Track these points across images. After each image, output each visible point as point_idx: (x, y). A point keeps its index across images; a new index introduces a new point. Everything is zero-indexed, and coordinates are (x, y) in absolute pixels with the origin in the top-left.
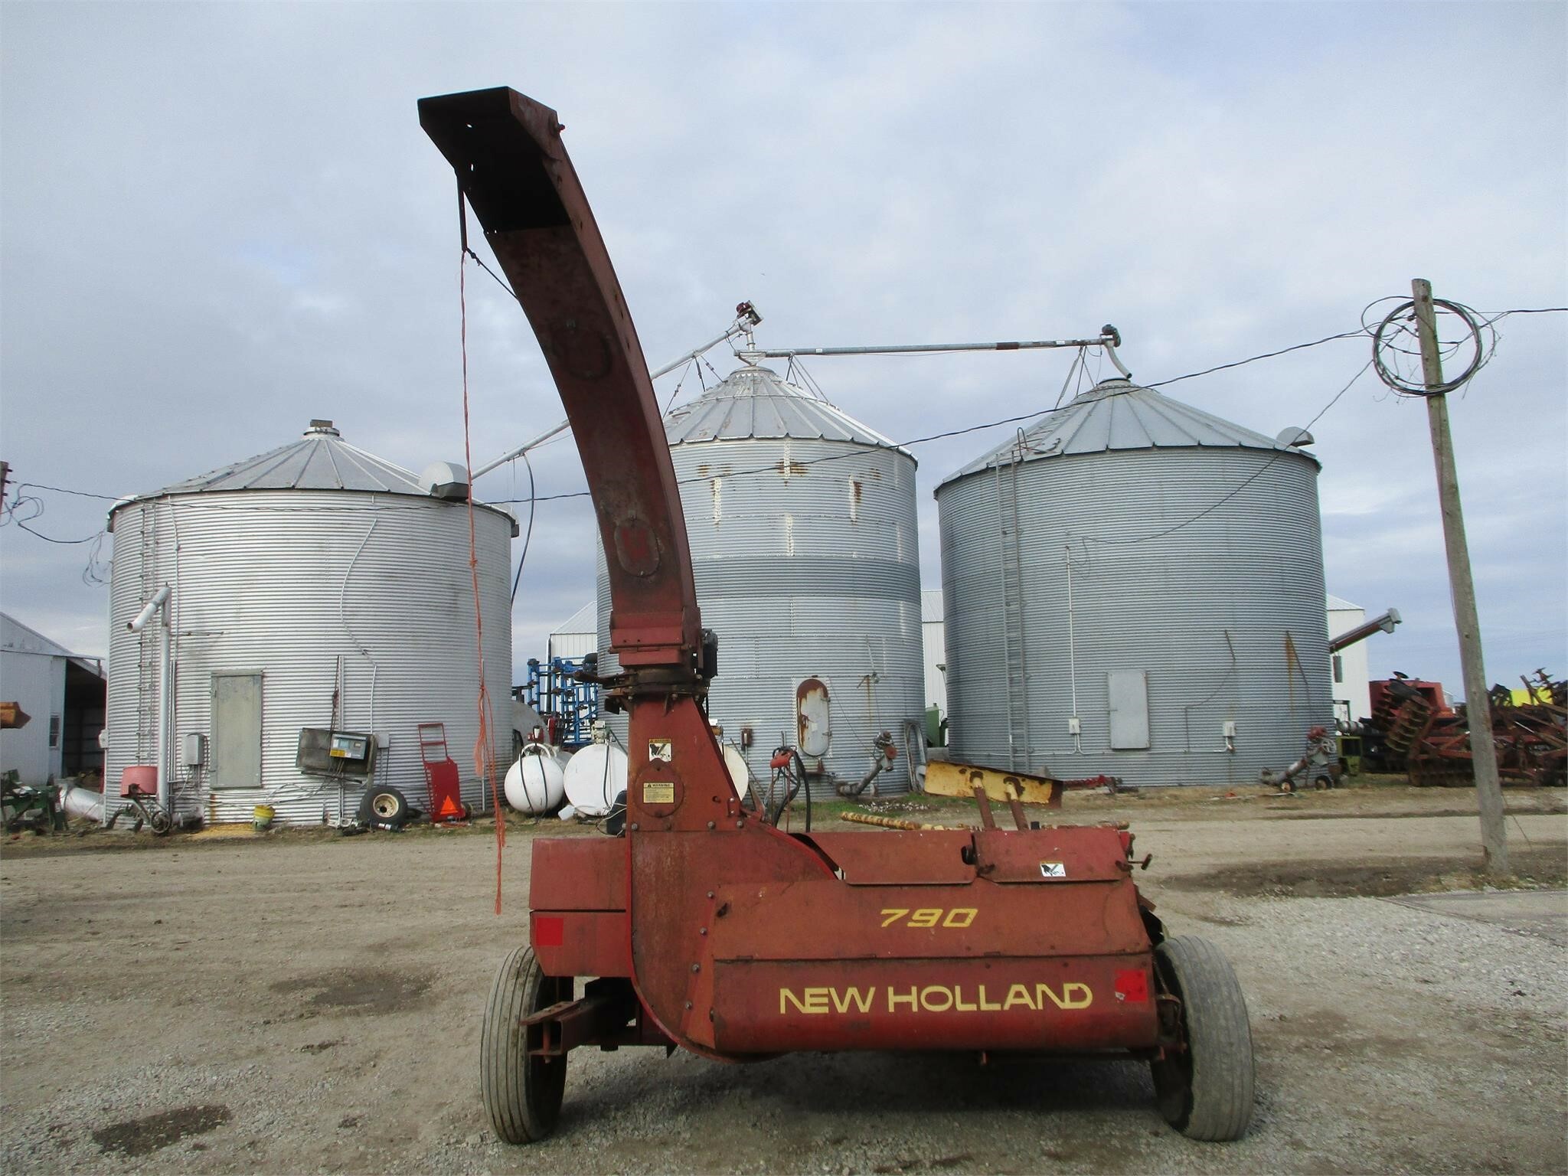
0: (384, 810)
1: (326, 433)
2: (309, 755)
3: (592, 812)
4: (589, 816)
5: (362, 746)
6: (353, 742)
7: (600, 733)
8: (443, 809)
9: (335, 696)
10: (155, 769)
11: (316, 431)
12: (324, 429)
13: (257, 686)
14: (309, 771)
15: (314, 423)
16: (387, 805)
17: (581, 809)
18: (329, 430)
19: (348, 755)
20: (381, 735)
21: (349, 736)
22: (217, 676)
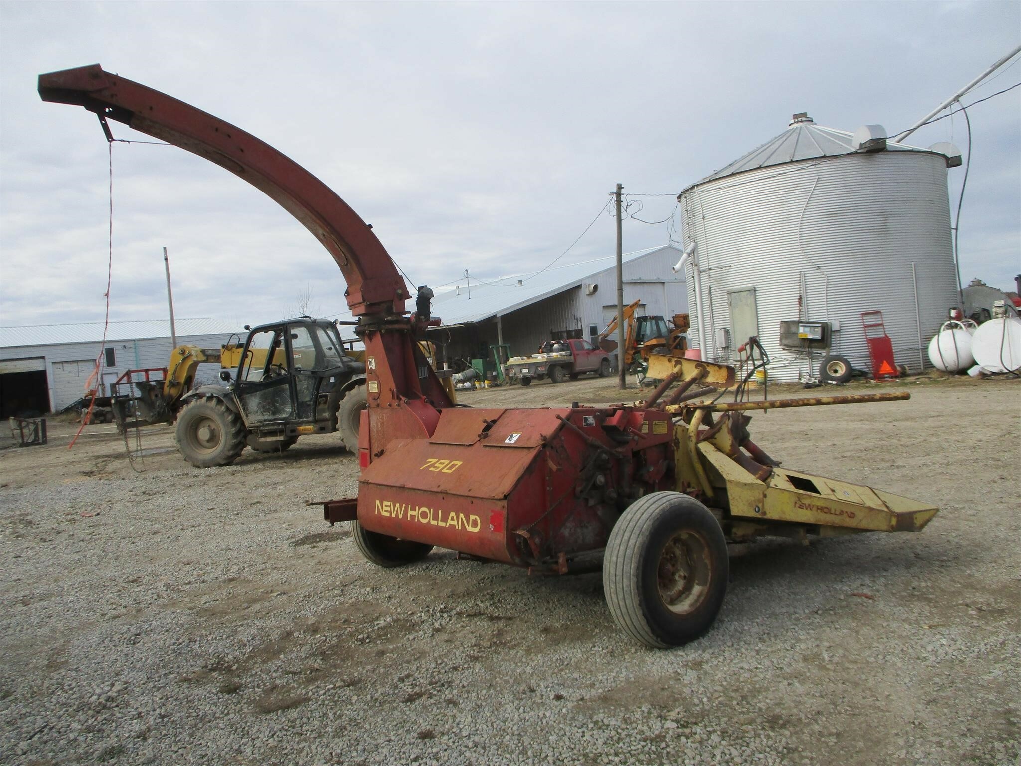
0: (836, 371)
1: (802, 121)
2: (786, 338)
3: (995, 370)
4: (994, 373)
5: (819, 330)
6: (812, 328)
7: (999, 310)
8: (882, 369)
9: (800, 299)
10: (700, 350)
11: (795, 122)
12: (799, 119)
13: (752, 296)
14: (788, 347)
15: (796, 116)
16: (838, 368)
17: (986, 368)
18: (804, 119)
19: (810, 337)
20: (833, 322)
21: (809, 324)
22: (730, 293)
